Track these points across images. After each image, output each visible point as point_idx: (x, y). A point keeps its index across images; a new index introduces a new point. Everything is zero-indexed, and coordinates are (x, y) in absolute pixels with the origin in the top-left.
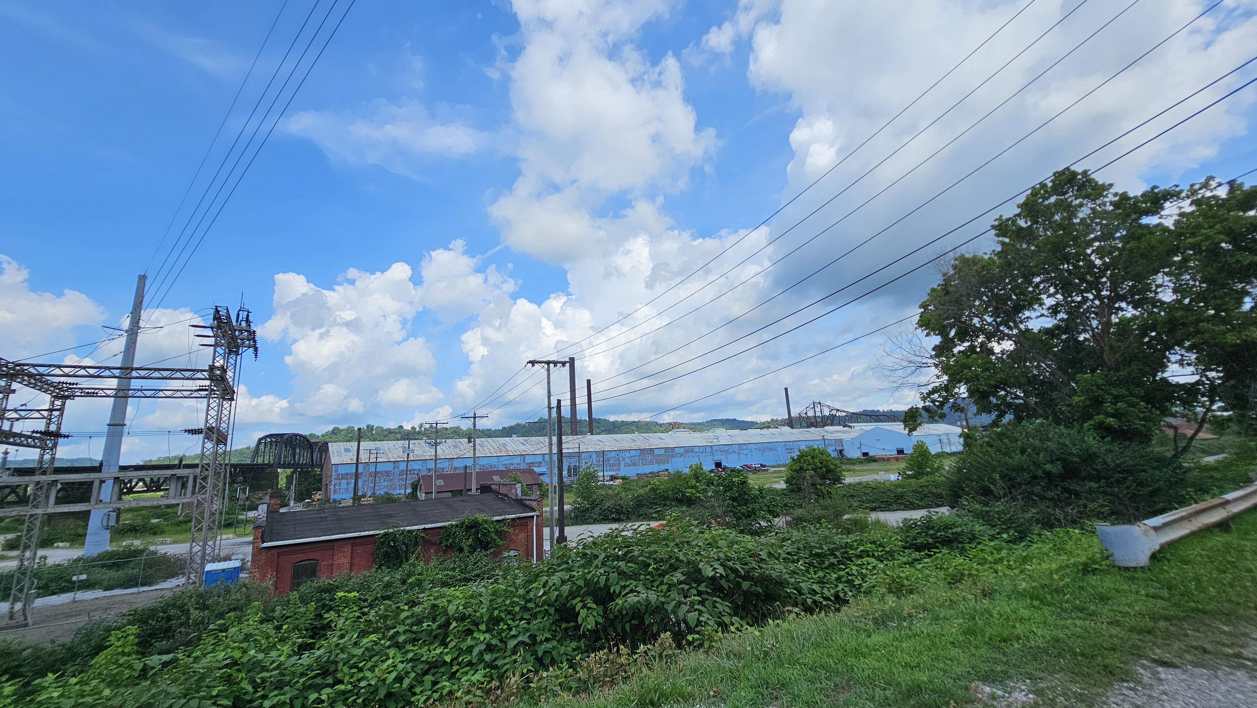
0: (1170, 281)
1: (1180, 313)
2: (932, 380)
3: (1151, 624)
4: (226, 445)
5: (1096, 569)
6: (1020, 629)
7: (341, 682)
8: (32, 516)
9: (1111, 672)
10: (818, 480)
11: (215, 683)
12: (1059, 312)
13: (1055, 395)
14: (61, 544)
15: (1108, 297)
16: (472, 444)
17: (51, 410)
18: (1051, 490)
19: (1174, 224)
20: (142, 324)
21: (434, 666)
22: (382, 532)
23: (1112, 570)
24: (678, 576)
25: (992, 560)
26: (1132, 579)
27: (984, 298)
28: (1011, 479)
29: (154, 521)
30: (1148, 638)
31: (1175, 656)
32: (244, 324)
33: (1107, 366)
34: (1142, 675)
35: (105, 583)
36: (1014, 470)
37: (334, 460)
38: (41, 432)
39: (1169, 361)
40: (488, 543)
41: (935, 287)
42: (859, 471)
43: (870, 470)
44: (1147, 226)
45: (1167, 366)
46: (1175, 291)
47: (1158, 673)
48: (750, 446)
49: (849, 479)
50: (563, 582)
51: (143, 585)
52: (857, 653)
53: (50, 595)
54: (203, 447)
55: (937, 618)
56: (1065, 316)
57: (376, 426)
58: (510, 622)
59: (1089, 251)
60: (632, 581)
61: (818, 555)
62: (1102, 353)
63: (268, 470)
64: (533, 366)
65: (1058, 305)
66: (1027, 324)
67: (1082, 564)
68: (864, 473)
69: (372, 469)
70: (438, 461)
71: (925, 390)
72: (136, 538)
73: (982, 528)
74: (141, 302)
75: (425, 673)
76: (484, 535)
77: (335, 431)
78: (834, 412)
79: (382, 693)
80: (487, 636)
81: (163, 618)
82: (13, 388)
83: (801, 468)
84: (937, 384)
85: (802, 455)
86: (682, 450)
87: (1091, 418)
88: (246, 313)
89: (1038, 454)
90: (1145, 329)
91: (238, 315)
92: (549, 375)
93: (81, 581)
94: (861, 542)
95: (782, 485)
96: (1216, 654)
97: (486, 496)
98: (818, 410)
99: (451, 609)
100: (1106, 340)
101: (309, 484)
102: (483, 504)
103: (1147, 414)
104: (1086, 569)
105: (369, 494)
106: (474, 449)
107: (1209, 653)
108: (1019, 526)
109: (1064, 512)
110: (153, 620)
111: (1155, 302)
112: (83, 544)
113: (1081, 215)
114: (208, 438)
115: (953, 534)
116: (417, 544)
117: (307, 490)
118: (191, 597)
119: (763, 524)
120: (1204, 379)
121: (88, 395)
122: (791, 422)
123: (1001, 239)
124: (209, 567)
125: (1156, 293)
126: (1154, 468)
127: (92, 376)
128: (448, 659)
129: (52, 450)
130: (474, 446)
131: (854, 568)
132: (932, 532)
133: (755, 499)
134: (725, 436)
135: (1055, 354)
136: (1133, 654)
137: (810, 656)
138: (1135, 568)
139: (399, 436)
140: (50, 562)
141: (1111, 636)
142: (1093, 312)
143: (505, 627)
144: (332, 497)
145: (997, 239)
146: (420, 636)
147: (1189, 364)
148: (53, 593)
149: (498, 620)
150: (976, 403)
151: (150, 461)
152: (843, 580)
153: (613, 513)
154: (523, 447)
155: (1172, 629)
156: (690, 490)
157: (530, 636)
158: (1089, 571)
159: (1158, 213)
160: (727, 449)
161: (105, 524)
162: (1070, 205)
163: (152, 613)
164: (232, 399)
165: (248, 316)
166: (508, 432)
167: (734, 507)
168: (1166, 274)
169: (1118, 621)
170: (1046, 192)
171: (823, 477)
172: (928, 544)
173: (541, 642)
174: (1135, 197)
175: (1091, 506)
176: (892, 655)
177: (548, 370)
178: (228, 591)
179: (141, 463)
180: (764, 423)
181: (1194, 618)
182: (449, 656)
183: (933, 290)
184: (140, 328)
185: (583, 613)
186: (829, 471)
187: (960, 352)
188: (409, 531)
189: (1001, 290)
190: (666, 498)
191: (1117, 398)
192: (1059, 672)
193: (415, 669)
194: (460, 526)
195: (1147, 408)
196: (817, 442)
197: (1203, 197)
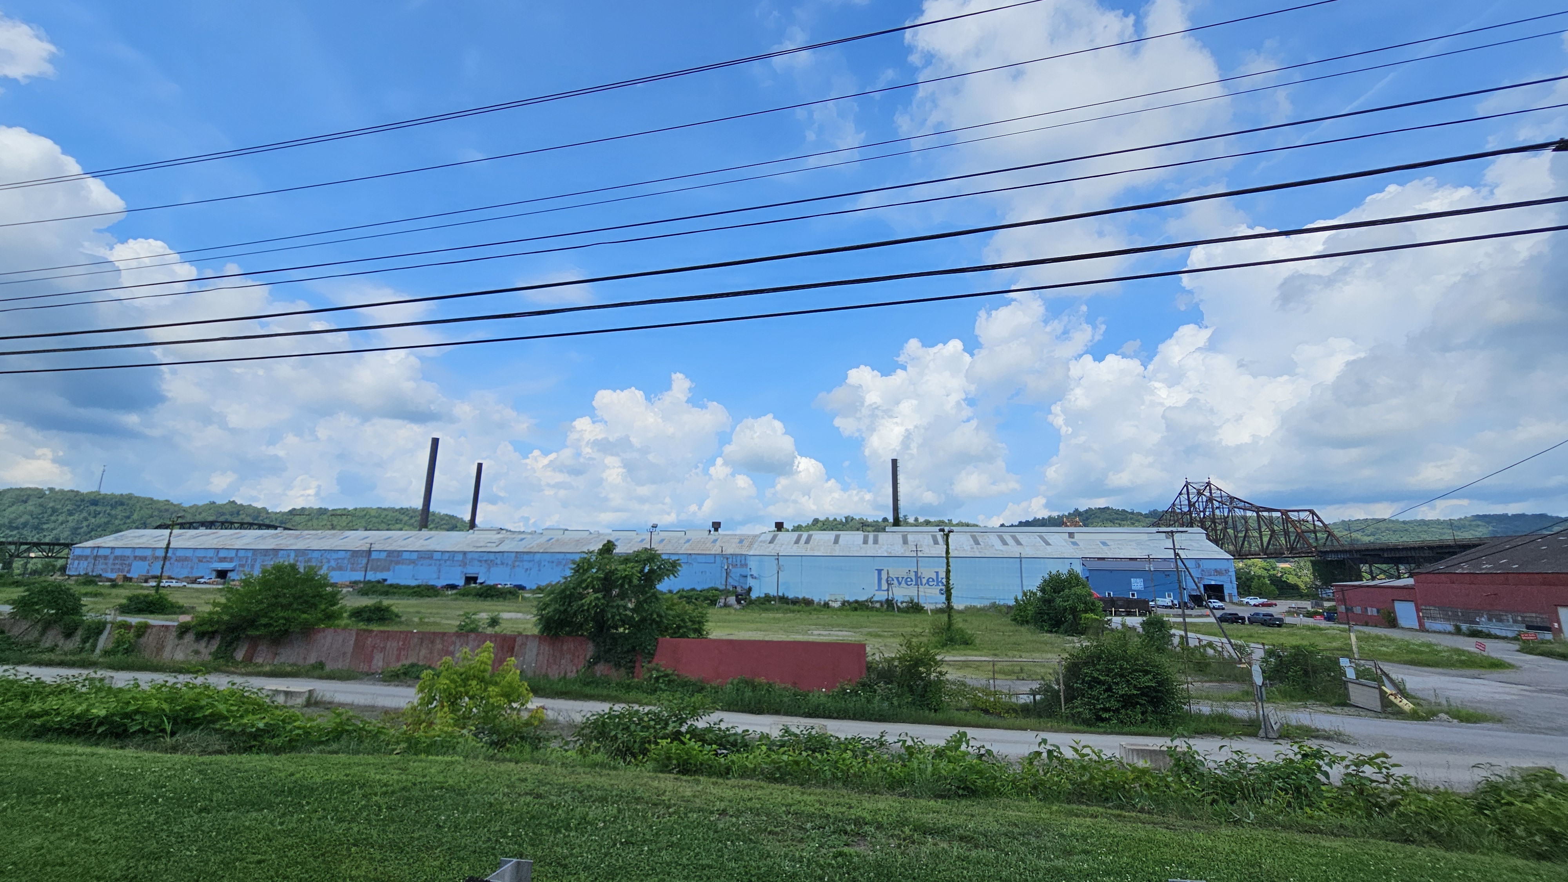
42: (735, 621)
86: (414, 556)
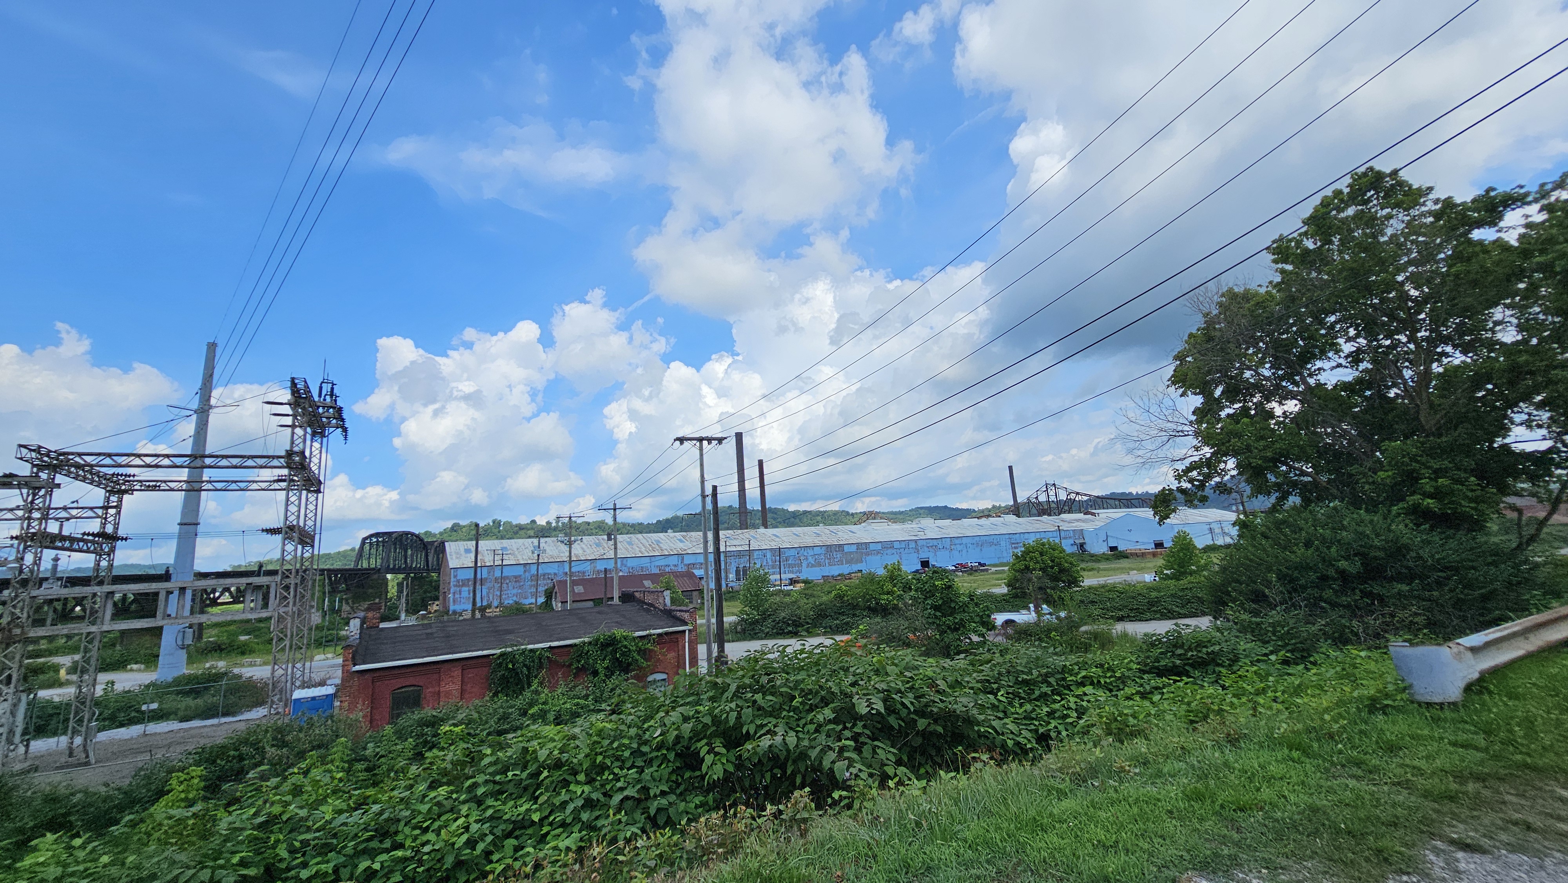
0: (1512, 316)
1: (1523, 358)
2: (1190, 453)
3: (1454, 786)
4: (313, 546)
5: (1387, 706)
6: (1266, 793)
7: (401, 846)
8: (89, 634)
9: (1386, 860)
10: (1049, 584)
11: (239, 848)
12: (1362, 361)
13: (1354, 469)
14: (135, 666)
15: (1427, 339)
16: (612, 542)
17: (106, 508)
18: (1346, 595)
19: (1518, 240)
20: (213, 402)
21: (521, 826)
22: (498, 651)
23: (1411, 707)
24: (828, 713)
25: (1252, 691)
26: (1436, 720)
27: (1261, 344)
28: (1292, 580)
29: (243, 638)
30: (1447, 806)
31: (1485, 836)
32: (328, 399)
33: (1424, 431)
34: (1432, 863)
35: (180, 714)
36: (1296, 568)
37: (453, 563)
38: (93, 535)
39: (1513, 423)
40: (629, 664)
41: (1194, 332)
42: (1105, 570)
43: (1118, 569)
44: (1480, 243)
45: (1509, 430)
46: (1520, 328)
47: (1457, 860)
48: (964, 541)
49: (1089, 581)
50: (686, 719)
51: (225, 714)
52: (1037, 826)
53: (118, 727)
54: (283, 551)
55: (1159, 774)
56: (1370, 366)
57: (503, 520)
58: (616, 771)
59: (1400, 278)
60: (771, 719)
61: (1025, 682)
62: (1418, 412)
63: (375, 576)
64: (682, 443)
65: (1359, 351)
66: (1319, 377)
67: (1369, 698)
68: (1111, 573)
69: (498, 574)
70: (573, 564)
71: (1181, 466)
72: (221, 659)
73: (1249, 645)
74: (211, 375)
75: (509, 835)
76: (623, 654)
77: (455, 528)
78: (1073, 496)
79: (449, 861)
80: (587, 789)
81: (234, 757)
82: (57, 481)
83: (1027, 568)
84: (1196, 459)
85: (1028, 552)
86: (879, 546)
87: (1402, 499)
88: (330, 385)
89: (1329, 548)
90: (1478, 382)
91: (321, 388)
92: (701, 455)
93: (153, 711)
94: (1084, 665)
95: (1005, 590)
96: (1544, 832)
97: (628, 606)
98: (1052, 493)
99: (543, 754)
100: (1424, 395)
101: (425, 592)
102: (624, 616)
103: (1479, 493)
104: (1374, 706)
105: (496, 603)
106: (616, 548)
107: (1535, 831)
108: (1301, 643)
109: (1363, 622)
110: (222, 759)
111: (1491, 344)
112: (156, 667)
113: (1389, 231)
114: (288, 538)
115: (1208, 653)
116: (541, 667)
117: (423, 600)
118: (267, 731)
119: (975, 638)
120: (1559, 445)
121: (149, 488)
122: (1017, 510)
123: (1280, 266)
124: (298, 694)
125: (1494, 332)
126: (1489, 564)
127: (148, 466)
128: (536, 817)
129: (109, 555)
130: (615, 544)
131: (1072, 699)
132: (1179, 651)
133: (964, 607)
134: (932, 528)
135: (1355, 416)
136: (1422, 832)
137: (973, 829)
138: (1441, 705)
139: (531, 533)
140: (119, 687)
141: (1394, 805)
142: (1407, 360)
143: (611, 777)
144: (452, 608)
145: (1273, 265)
146: (506, 787)
147: (1540, 426)
148: (122, 725)
149: (603, 768)
150: (1248, 481)
151: (240, 566)
152: (1057, 715)
153: (789, 625)
154: (681, 545)
155: (1486, 793)
156: (885, 597)
157: (643, 788)
158: (1377, 709)
159: (1496, 225)
160: (935, 544)
161: (180, 643)
162: (1374, 218)
163: (223, 750)
164: (318, 491)
165: (332, 389)
166: (663, 526)
167: (936, 617)
168: (1507, 306)
169: (1408, 781)
170: (1342, 201)
171: (1055, 579)
172: (1175, 666)
173: (655, 796)
174: (1463, 204)
175: (1400, 615)
176: (1081, 830)
177: (701, 449)
178: (311, 725)
179: (229, 569)
180: (983, 511)
181: (1519, 777)
182: (538, 813)
183: (1191, 336)
184: (211, 407)
185: (709, 759)
186: (1062, 571)
187: (1228, 415)
188: (531, 650)
189: (1283, 334)
190: (855, 607)
191: (1438, 473)
192: (1312, 858)
193: (495, 831)
194: (594, 643)
195: (1478, 485)
196: (1050, 534)
197: (1557, 200)
